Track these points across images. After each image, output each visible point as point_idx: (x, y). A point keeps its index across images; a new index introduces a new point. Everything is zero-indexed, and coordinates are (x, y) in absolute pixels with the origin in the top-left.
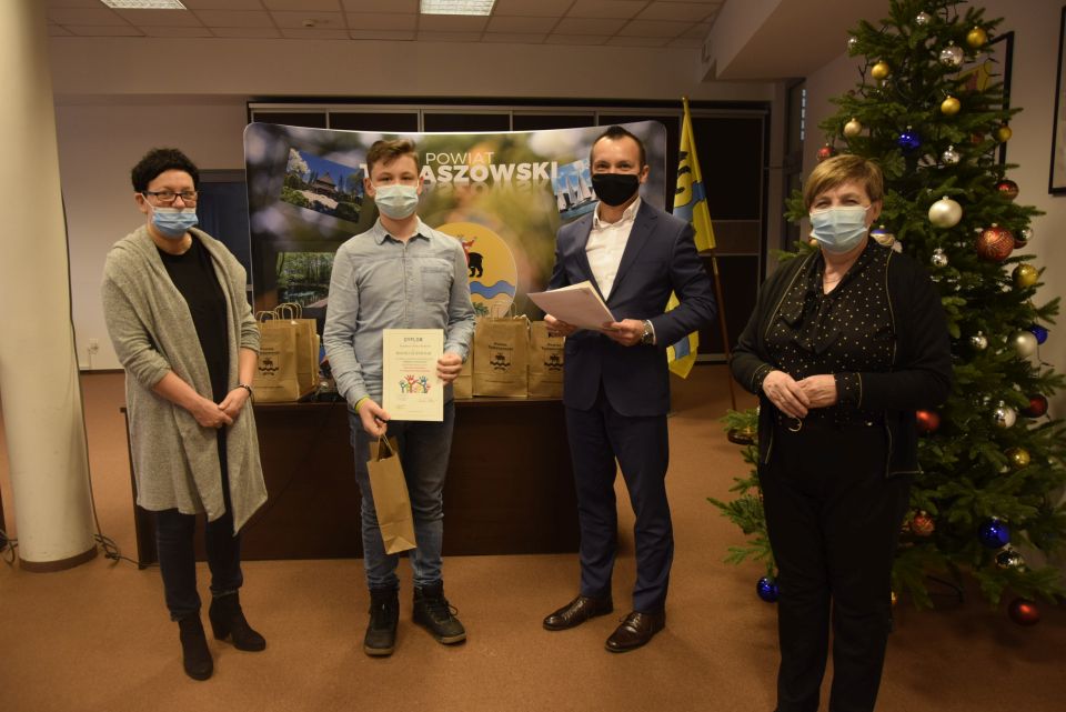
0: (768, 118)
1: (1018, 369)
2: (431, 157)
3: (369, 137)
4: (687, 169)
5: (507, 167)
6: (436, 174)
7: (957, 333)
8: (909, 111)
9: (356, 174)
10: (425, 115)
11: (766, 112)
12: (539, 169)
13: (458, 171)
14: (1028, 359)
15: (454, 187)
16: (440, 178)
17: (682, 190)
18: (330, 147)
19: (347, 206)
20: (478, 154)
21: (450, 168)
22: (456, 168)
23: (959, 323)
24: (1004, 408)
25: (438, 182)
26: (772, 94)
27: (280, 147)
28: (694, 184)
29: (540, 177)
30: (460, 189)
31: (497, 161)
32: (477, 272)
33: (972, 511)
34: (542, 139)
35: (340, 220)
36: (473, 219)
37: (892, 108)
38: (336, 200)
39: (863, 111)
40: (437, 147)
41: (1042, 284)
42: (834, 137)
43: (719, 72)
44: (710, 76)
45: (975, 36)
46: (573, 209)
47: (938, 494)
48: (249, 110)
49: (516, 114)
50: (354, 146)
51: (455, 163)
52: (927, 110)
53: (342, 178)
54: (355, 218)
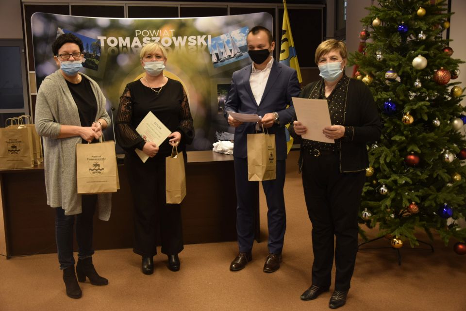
0: (325, 9)
1: (454, 137)
2: (138, 32)
3: (103, 21)
4: (286, 40)
5: (183, 38)
6: (142, 42)
7: (426, 118)
8: (403, 14)
9: (95, 42)
10: (129, 7)
11: (324, 6)
12: (201, 39)
13: (154, 40)
14: (459, 131)
17: (284, 51)
18: (81, 27)
19: (91, 60)
20: (166, 31)
21: (149, 39)
22: (153, 38)
23: (427, 113)
24: (448, 153)
27: (52, 27)
28: (290, 47)
29: (202, 44)
31: (177, 35)
33: (436, 202)
34: (202, 22)
35: (88, 69)
37: (395, 13)
39: (381, 14)
40: (142, 27)
41: (464, 96)
42: (367, 26)
46: (221, 61)
47: (419, 194)
49: (182, 6)
50: (94, 26)
51: (152, 36)
52: (410, 14)
53: (87, 44)
54: (96, 68)
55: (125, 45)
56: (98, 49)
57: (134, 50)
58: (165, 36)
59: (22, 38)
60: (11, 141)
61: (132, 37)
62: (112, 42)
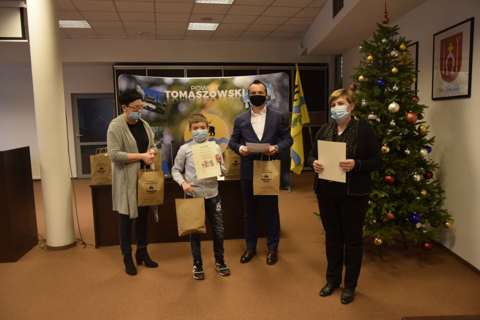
0: (328, 69)
1: (421, 162)
2: (193, 88)
3: (169, 80)
4: (298, 92)
5: (224, 92)
6: (196, 95)
7: (399, 148)
8: (381, 72)
9: (163, 95)
10: (187, 70)
11: (327, 67)
12: (237, 92)
13: (204, 93)
14: (425, 158)
15: (203, 100)
16: (197, 96)
17: (296, 100)
18: (153, 84)
19: (159, 108)
20: (212, 86)
21: (201, 92)
22: (203, 92)
23: (400, 145)
24: (417, 175)
25: (196, 98)
26: (329, 60)
27: (133, 84)
28: (301, 98)
29: (238, 95)
30: (205, 100)
31: (220, 89)
32: (213, 134)
33: (407, 211)
34: (239, 80)
35: (157, 114)
36: (211, 112)
37: (375, 72)
38: (155, 106)
39: (365, 72)
40: (196, 84)
41: (428, 132)
42: (355, 81)
43: (308, 52)
44: (305, 53)
45: (402, 46)
47: (395, 205)
48: (114, 68)
49: (225, 69)
50: (162, 83)
51: (203, 90)
52: (387, 72)
53: (157, 96)
54: (163, 113)
55: (183, 96)
56: (165, 100)
57: (190, 100)
58: (212, 90)
59: (113, 92)
60: (100, 164)
61: (189, 91)
62: (175, 94)
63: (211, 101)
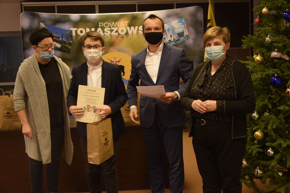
2: (101, 24)
3: (75, 16)
5: (135, 28)
6: (104, 32)
9: (69, 33)
13: (113, 30)
15: (112, 37)
16: (105, 33)
18: (57, 22)
19: (65, 46)
20: (122, 22)
21: (109, 29)
22: (112, 29)
25: (105, 35)
27: (36, 22)
30: (114, 38)
31: (130, 25)
35: (62, 52)
36: (120, 50)
38: (60, 44)
40: (104, 20)
48: (21, 5)
50: (67, 20)
51: (112, 26)
53: (62, 34)
54: (69, 51)
56: (70, 37)
58: (121, 26)
62: (81, 32)
63: (120, 38)
